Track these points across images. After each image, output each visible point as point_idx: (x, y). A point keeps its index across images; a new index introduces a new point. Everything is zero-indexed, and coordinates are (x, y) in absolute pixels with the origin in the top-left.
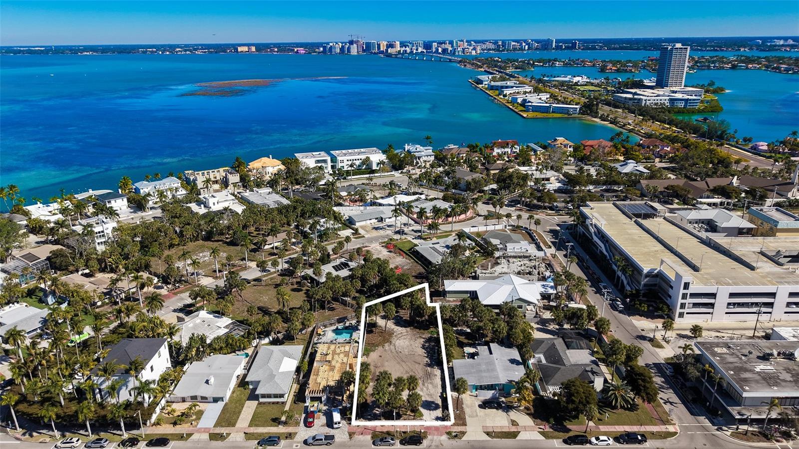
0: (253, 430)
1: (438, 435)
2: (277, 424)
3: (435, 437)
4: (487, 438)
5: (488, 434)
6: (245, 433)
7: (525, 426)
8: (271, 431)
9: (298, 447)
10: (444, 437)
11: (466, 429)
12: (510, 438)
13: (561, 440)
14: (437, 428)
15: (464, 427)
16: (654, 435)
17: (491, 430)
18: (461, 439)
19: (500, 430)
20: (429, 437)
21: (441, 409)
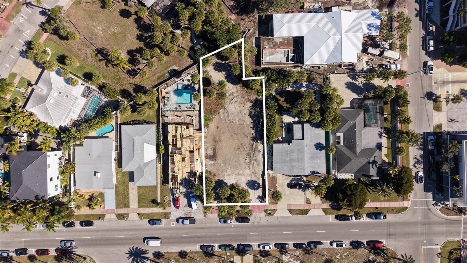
0: (142, 210)
1: (259, 213)
2: (156, 205)
3: (257, 214)
4: (289, 214)
5: (290, 211)
6: (137, 213)
7: (314, 204)
8: (154, 212)
9: (174, 225)
10: (263, 214)
11: (277, 207)
12: (304, 215)
13: (334, 216)
14: (258, 206)
15: (275, 205)
16: (392, 210)
17: (292, 208)
18: (273, 216)
19: (298, 208)
20: (254, 214)
21: (262, 189)
